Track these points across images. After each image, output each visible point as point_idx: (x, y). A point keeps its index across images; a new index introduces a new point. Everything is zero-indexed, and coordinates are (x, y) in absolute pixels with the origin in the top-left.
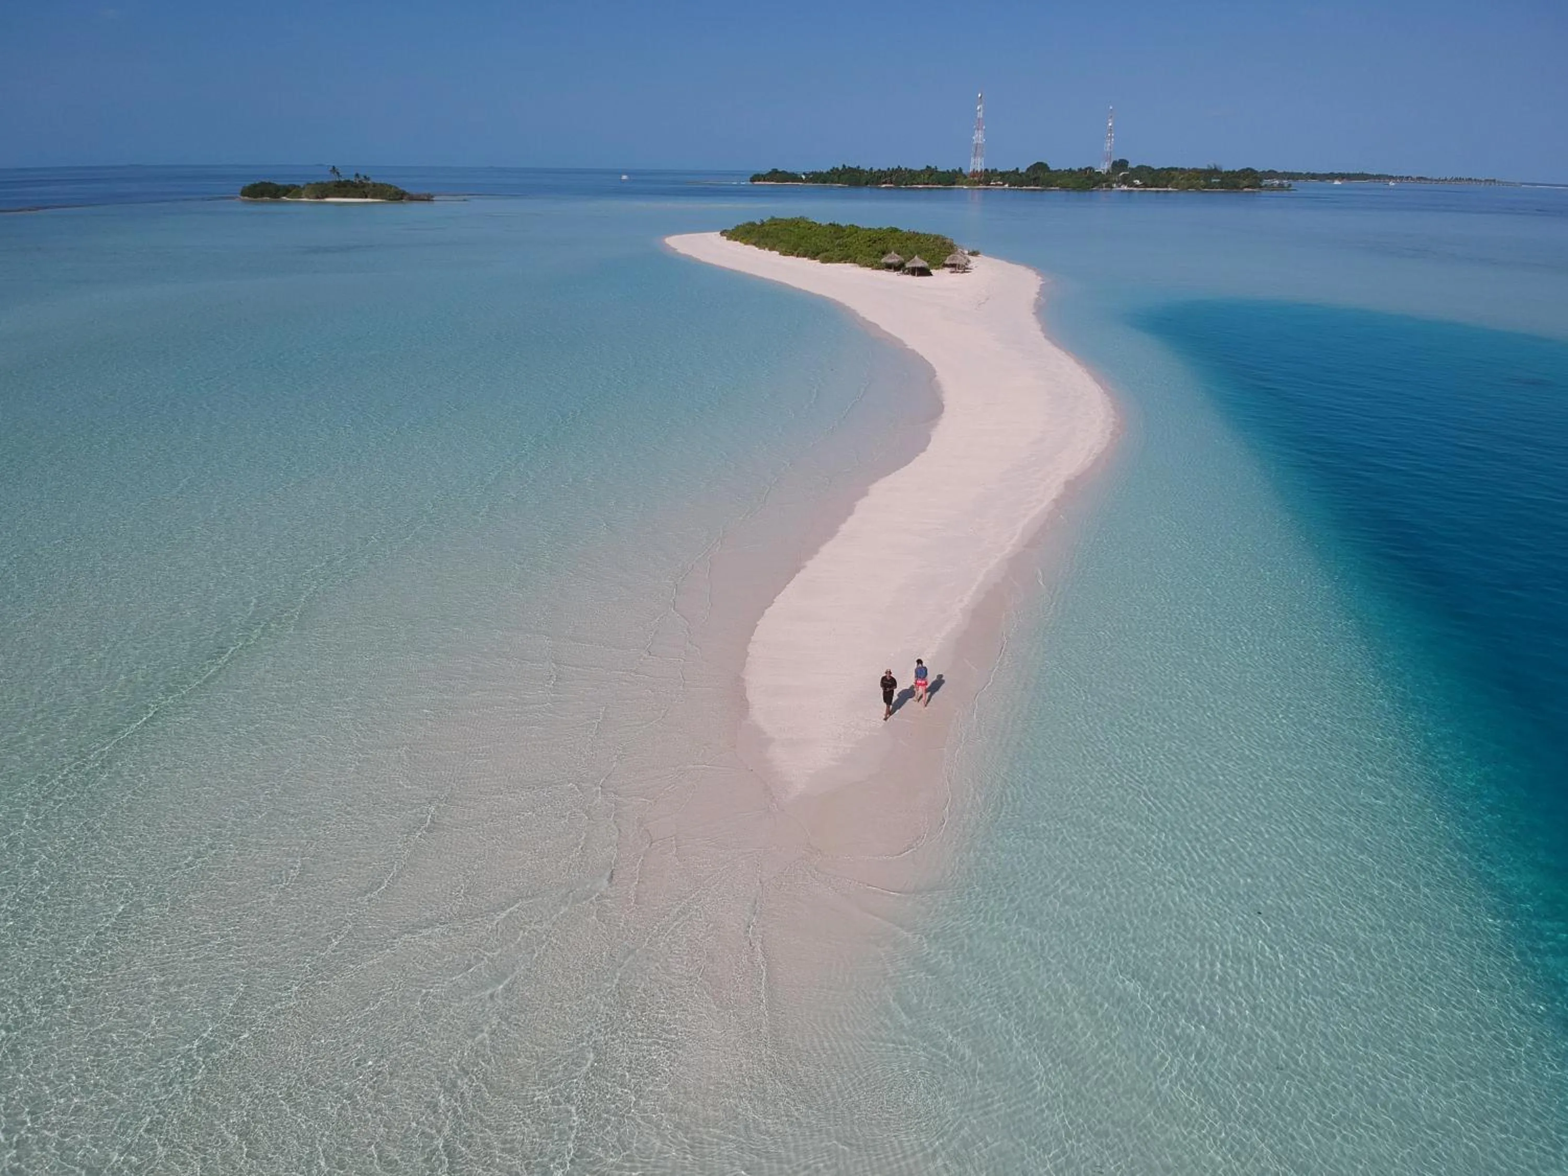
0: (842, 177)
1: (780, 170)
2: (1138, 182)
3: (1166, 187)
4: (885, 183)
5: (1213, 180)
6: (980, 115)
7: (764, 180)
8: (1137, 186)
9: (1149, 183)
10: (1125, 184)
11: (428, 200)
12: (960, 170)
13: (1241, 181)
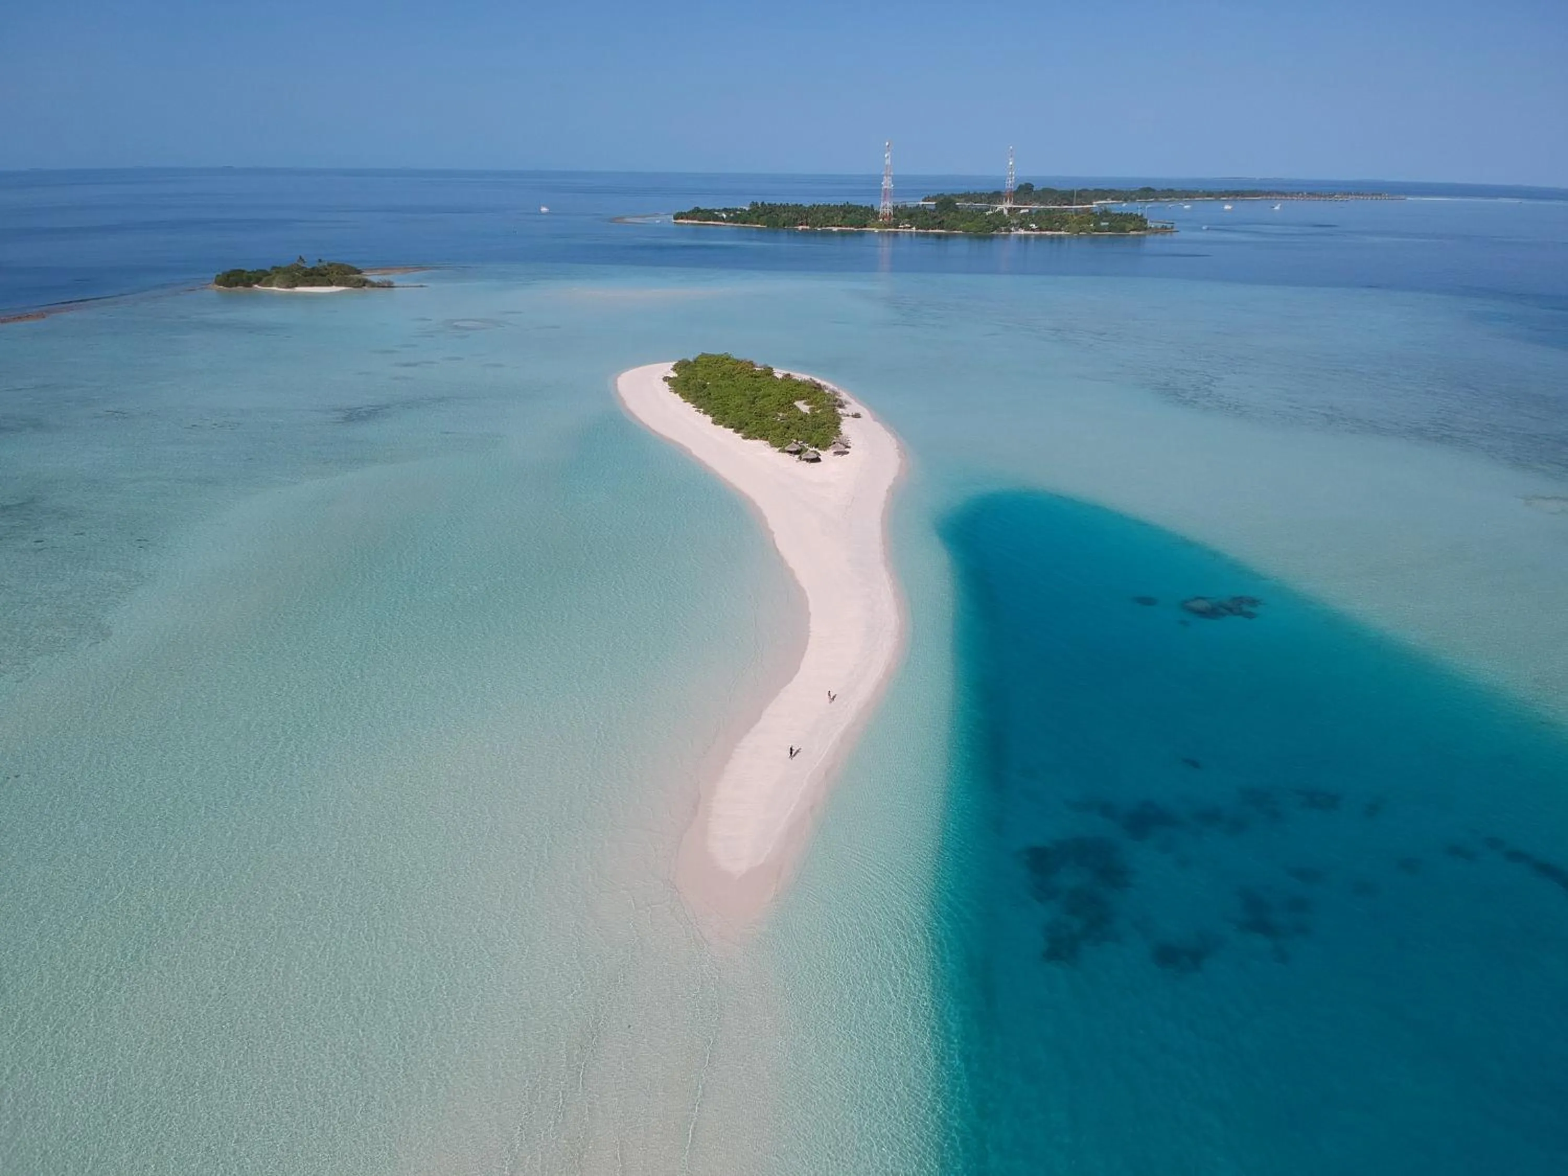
0: (761, 218)
1: (702, 208)
2: (1034, 226)
3: (1060, 230)
4: (801, 224)
5: (1103, 224)
6: (888, 162)
7: (687, 218)
8: (1033, 230)
9: (1044, 227)
10: (1022, 227)
11: (389, 287)
12: (872, 206)
13: (1127, 225)
